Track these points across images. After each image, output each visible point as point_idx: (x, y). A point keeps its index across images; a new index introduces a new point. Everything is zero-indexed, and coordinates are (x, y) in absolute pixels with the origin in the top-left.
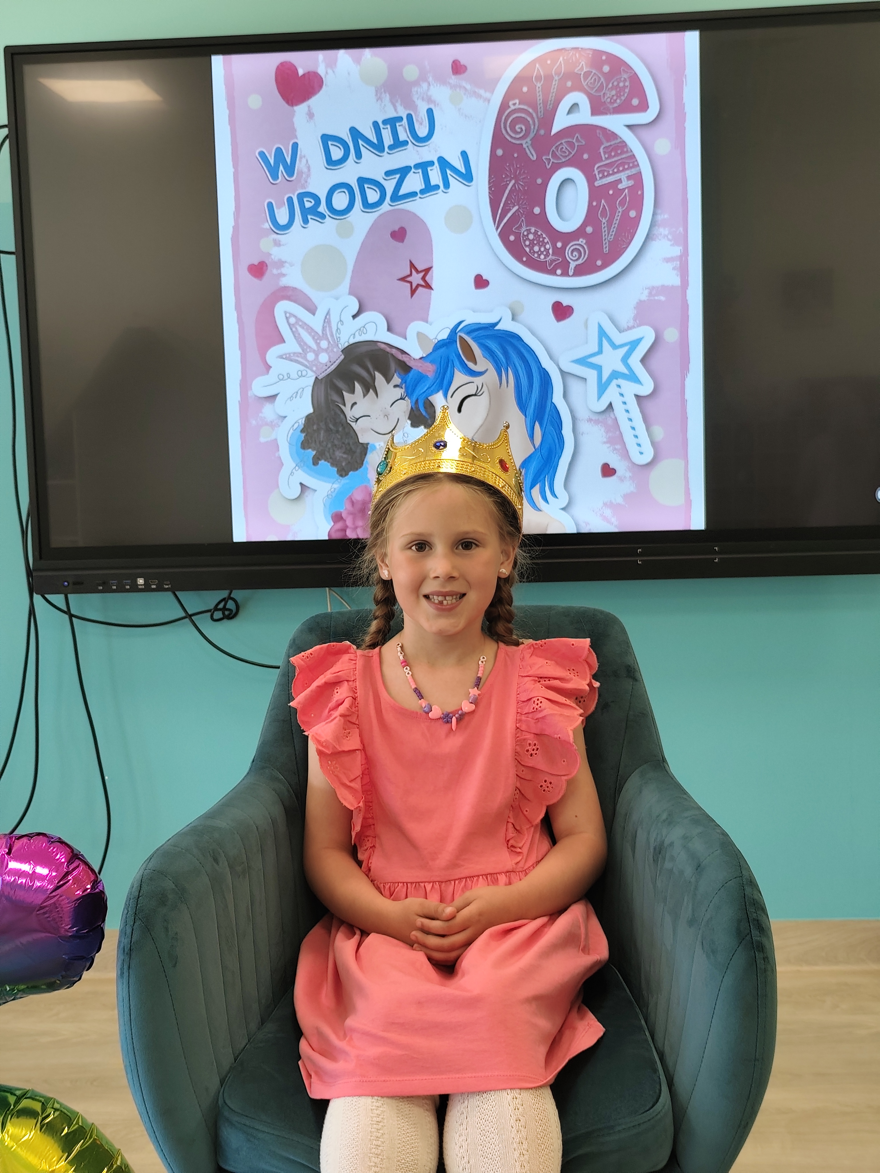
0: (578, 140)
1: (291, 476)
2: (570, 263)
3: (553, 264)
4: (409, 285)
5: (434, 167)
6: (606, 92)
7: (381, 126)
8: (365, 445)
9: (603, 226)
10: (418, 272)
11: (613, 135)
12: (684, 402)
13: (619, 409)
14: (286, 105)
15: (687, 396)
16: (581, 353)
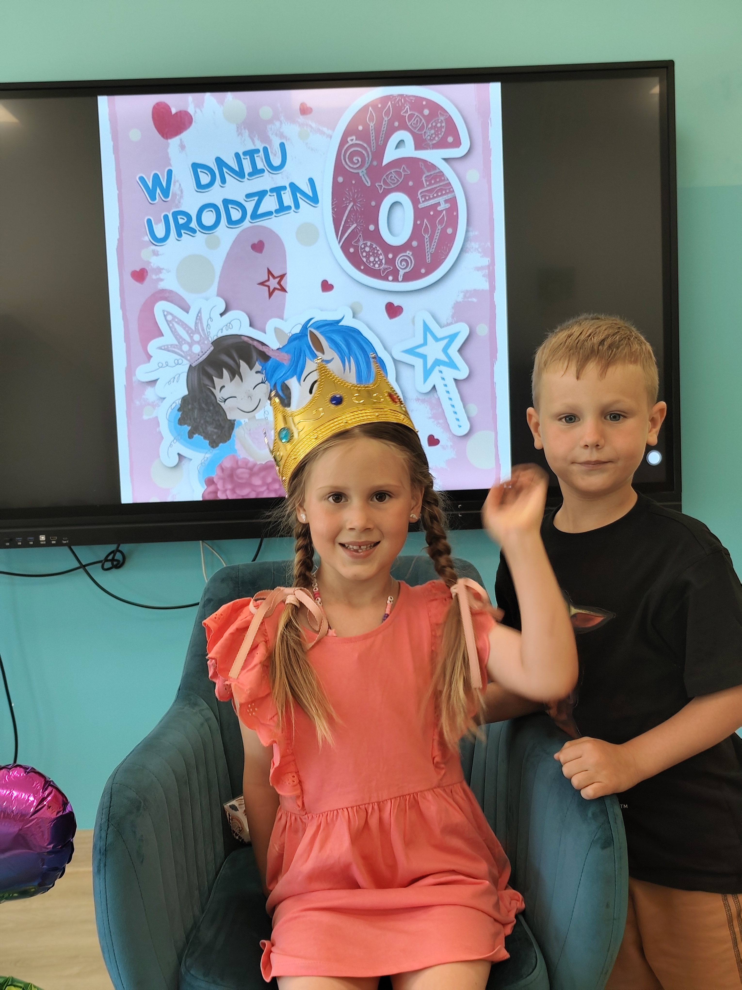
0: (404, 170)
1: (170, 448)
2: (399, 271)
3: (386, 272)
4: (267, 288)
5: (287, 191)
6: (427, 131)
7: (242, 157)
8: (232, 421)
9: (426, 241)
10: (274, 277)
11: (433, 167)
12: (493, 384)
13: (441, 389)
14: (162, 138)
15: (495, 380)
16: (409, 345)
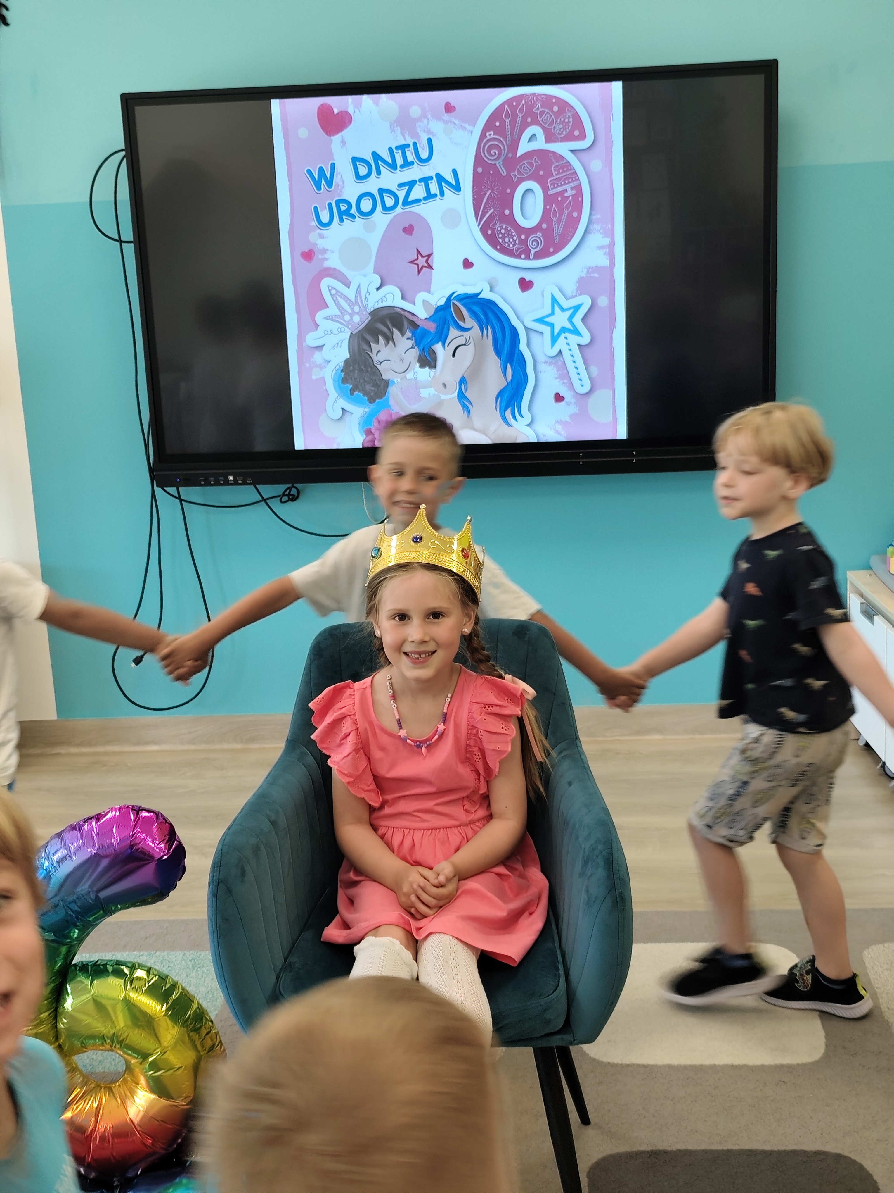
0: (536, 161)
1: (335, 404)
2: (530, 250)
3: (519, 251)
4: (416, 266)
5: (433, 181)
6: (556, 126)
7: (395, 151)
8: (387, 381)
9: (554, 224)
10: (422, 257)
11: (562, 158)
12: (612, 349)
13: (566, 354)
14: (326, 136)
15: (614, 345)
16: (539, 315)
